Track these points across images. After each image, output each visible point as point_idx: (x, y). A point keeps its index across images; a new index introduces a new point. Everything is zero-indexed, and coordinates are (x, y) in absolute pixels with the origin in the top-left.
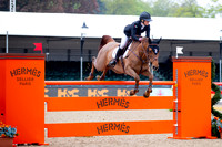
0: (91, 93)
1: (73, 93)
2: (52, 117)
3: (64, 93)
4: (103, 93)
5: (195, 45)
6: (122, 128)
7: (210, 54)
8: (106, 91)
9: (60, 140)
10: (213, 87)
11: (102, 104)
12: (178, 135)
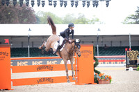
0: (34, 63)
1: (25, 63)
2: (15, 76)
3: (21, 64)
4: (40, 63)
5: (85, 38)
6: (50, 80)
7: (93, 42)
8: (41, 62)
9: (19, 87)
10: (95, 58)
11: (40, 69)
12: (78, 82)
